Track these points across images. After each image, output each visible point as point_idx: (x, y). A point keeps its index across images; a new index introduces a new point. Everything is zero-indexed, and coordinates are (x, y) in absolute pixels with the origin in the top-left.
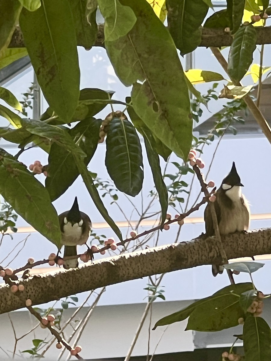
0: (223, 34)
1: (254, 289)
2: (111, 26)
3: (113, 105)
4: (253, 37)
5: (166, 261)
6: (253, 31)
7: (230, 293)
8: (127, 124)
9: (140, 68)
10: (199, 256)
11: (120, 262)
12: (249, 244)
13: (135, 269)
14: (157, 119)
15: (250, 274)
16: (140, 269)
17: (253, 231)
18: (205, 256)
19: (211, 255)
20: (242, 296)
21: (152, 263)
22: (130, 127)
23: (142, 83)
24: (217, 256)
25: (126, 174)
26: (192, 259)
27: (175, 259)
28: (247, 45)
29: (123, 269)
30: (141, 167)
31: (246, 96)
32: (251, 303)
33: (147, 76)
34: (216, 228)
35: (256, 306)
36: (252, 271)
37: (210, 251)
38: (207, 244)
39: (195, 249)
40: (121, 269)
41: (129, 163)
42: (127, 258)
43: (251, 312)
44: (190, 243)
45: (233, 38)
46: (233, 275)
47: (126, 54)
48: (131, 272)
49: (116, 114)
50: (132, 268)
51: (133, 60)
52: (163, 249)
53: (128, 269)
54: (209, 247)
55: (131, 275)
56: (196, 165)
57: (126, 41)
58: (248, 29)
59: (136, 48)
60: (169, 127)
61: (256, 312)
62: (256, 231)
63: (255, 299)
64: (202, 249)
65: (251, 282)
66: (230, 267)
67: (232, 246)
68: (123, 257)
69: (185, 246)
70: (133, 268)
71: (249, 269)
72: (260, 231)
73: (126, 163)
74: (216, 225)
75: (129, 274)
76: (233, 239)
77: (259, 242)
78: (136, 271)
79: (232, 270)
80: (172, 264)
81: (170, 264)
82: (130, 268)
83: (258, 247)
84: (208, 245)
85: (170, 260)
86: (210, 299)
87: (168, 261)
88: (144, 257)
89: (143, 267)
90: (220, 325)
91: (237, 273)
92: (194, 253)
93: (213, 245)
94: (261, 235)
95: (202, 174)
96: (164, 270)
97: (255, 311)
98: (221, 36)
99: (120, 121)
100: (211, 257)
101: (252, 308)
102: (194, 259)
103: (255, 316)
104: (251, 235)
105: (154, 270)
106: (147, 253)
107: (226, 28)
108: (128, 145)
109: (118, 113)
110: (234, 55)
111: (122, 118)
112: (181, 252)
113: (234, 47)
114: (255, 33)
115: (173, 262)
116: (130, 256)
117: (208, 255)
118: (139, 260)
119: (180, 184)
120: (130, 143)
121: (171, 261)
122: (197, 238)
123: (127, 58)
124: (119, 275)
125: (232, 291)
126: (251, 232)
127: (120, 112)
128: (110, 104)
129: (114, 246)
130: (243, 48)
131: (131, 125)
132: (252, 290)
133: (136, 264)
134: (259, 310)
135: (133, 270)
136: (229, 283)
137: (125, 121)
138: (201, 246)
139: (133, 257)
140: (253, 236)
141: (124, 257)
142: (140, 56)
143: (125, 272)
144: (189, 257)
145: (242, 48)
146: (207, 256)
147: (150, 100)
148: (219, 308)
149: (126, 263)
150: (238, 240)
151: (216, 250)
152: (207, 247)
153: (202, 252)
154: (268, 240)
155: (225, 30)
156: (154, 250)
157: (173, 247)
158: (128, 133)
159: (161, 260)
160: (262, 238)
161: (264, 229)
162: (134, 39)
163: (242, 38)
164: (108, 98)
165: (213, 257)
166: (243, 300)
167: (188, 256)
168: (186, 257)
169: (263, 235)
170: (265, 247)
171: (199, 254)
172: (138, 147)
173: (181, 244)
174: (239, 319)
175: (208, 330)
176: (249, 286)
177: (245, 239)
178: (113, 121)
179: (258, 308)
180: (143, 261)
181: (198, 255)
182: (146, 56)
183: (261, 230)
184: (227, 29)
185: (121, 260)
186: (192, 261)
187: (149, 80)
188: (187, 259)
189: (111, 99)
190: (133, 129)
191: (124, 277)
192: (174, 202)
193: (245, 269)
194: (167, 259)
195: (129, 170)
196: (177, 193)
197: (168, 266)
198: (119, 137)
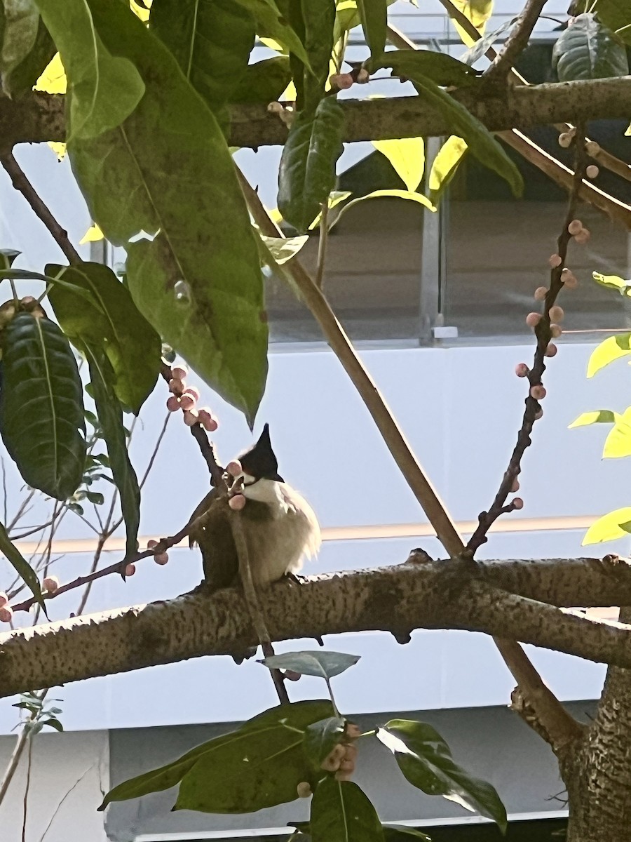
0: (264, 117)
1: (337, 715)
2: (87, 104)
3: (15, 281)
4: (337, 126)
5: (120, 646)
6: (334, 111)
7: (281, 724)
8: (48, 326)
9: (147, 203)
10: (195, 634)
11: (12, 648)
12: (310, 607)
13: (46, 663)
14: (186, 322)
15: (328, 682)
16: (59, 665)
17: (320, 577)
18: (209, 635)
19: (223, 632)
20: (308, 731)
21: (86, 650)
22: (54, 336)
23: (151, 238)
24: (238, 636)
25: (46, 445)
26: (179, 640)
27: (139, 642)
28: (321, 143)
29: (19, 664)
30: (80, 431)
31: (293, 262)
32: (331, 749)
33: (163, 222)
34: (246, 573)
35: (341, 755)
36: (331, 673)
37: (222, 623)
38: (213, 608)
39: (184, 619)
40: (15, 665)
41: (52, 422)
42: (28, 640)
43: (331, 769)
44: (174, 603)
45: (289, 126)
46: (286, 681)
47: (114, 169)
48: (38, 670)
49: (24, 304)
50: (40, 662)
51: (132, 185)
52: (112, 618)
53: (31, 664)
54: (218, 614)
55: (37, 676)
56: (197, 424)
57: (114, 141)
58: (325, 107)
59: (136, 156)
60: (213, 341)
61: (339, 769)
62: (328, 578)
63: (339, 739)
64: (202, 619)
65: (330, 699)
66: (280, 664)
67: (272, 613)
68: (18, 635)
69: (162, 611)
70: (43, 663)
71: (324, 668)
72: (336, 576)
73: (45, 421)
74: (244, 566)
75: (32, 675)
76: (275, 595)
77: (334, 604)
78: (49, 667)
79: (283, 671)
80: (132, 651)
81: (127, 652)
82: (35, 663)
83: (332, 613)
84: (217, 608)
85: (127, 645)
86: (235, 739)
87: (123, 645)
88: (69, 637)
89: (66, 660)
90: (253, 799)
91: (295, 677)
92: (183, 626)
93: (228, 608)
94: (340, 588)
95: (211, 445)
96: (114, 667)
97: (337, 766)
98: (260, 121)
99: (32, 322)
100: (222, 637)
101: (332, 761)
102: (184, 641)
103: (338, 778)
104: (316, 587)
105: (91, 667)
106: (74, 627)
107: (271, 104)
108: (50, 377)
109: (28, 301)
110: (292, 169)
111: (37, 315)
112: (153, 626)
113: (291, 148)
114: (341, 116)
115: (135, 648)
116: (35, 634)
117: (217, 633)
118: (57, 644)
119: (95, 461)
120: (58, 374)
121: (129, 647)
122: (190, 593)
123: (117, 181)
124: (10, 677)
125: (283, 721)
126: (315, 579)
127: (31, 300)
128: (8, 280)
129: (6, 612)
130: (313, 151)
131: (58, 332)
132: (332, 719)
133: (48, 653)
134: (347, 765)
135: (43, 667)
136: (277, 702)
137: (44, 321)
138: (201, 612)
139: (42, 635)
140: (321, 588)
141: (22, 635)
142: (145, 173)
143: (24, 671)
144: (173, 637)
145: (310, 152)
146: (213, 633)
147: (170, 277)
148: (252, 759)
149: (26, 648)
150: (285, 599)
151: (235, 622)
152: (214, 614)
153: (202, 624)
154: (356, 599)
155: (269, 108)
156: (92, 620)
157: (136, 613)
158: (50, 350)
159: (107, 645)
160: (341, 595)
161: (346, 573)
162: (133, 135)
163: (311, 127)
164: (4, 267)
165: (229, 636)
166: (313, 742)
167: (169, 635)
168: (165, 637)
169: (343, 587)
170: (348, 614)
171: (195, 629)
172: (74, 383)
173: (153, 605)
174: (298, 786)
175: (224, 809)
176: (325, 708)
177: (301, 595)
178: (15, 321)
179: (346, 760)
180: (64, 644)
181: (192, 633)
182: (161, 174)
183: (340, 575)
184: (272, 106)
185: (14, 644)
186: (179, 647)
187: (168, 230)
188: (168, 642)
189: (12, 268)
190: (63, 340)
191: (21, 682)
192: (79, 503)
193: (315, 669)
194: (122, 641)
195: (52, 437)
196: (90, 483)
197: (123, 658)
198: (30, 359)
